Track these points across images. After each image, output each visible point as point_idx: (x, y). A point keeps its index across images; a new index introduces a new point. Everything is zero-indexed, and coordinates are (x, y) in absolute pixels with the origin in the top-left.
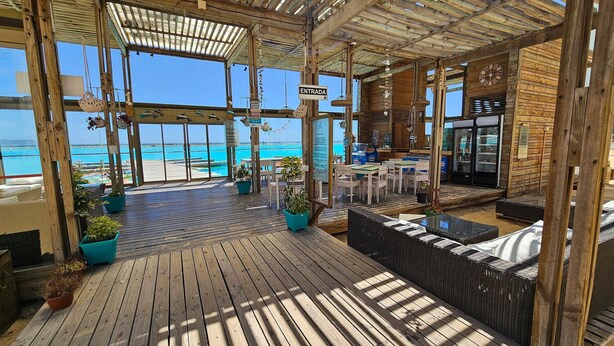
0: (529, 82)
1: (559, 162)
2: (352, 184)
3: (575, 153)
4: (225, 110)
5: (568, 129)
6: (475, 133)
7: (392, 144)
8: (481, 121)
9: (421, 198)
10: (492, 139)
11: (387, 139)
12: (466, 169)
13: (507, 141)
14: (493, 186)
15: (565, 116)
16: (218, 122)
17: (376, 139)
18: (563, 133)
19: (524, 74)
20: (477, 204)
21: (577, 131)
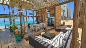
0: (57, 12)
1: (76, 26)
2: (33, 28)
3: (81, 23)
4: (9, 15)
5: (79, 15)
6: (51, 19)
7: (41, 21)
8: (52, 17)
9: (45, 29)
10: (53, 20)
11: (40, 20)
12: (51, 24)
13: (55, 20)
14: (54, 26)
15: (77, 11)
16: (7, 17)
17: (39, 20)
18: (77, 17)
19: (56, 11)
20: (52, 29)
21: (82, 16)
